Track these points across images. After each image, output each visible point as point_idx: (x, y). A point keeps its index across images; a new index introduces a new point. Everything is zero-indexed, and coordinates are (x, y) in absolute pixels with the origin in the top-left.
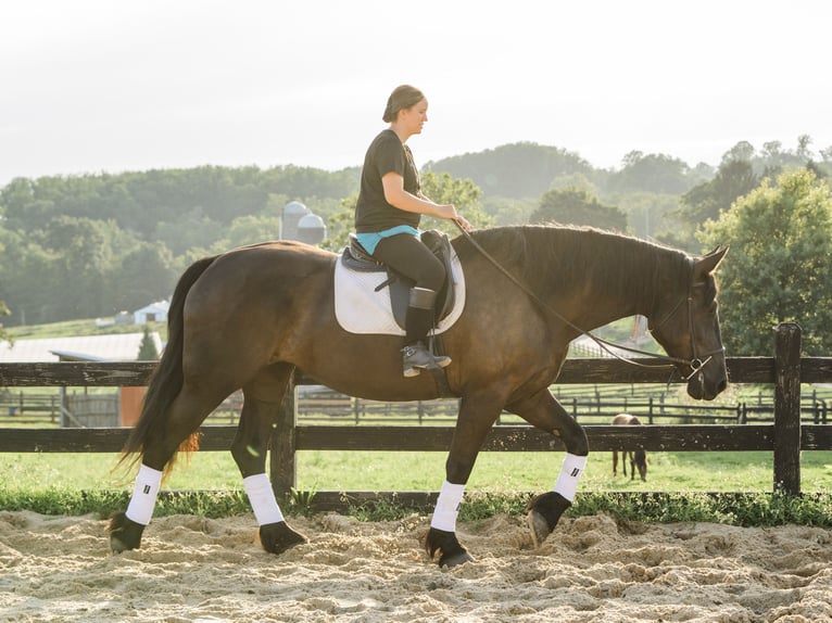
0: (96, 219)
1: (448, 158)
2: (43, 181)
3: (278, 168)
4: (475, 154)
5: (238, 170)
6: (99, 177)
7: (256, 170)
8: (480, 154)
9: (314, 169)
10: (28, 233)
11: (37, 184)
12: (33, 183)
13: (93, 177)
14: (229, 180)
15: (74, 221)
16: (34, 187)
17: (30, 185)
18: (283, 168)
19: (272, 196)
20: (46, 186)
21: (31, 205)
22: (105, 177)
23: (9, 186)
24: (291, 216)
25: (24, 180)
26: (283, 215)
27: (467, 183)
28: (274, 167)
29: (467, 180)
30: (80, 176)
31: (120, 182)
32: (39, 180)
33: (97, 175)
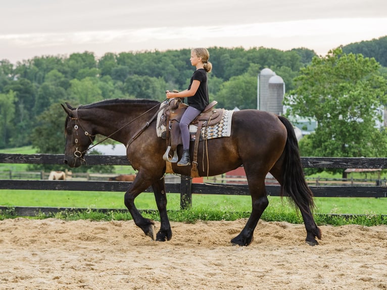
0: (152, 77)
2: (122, 54)
3: (255, 49)
4: (367, 41)
5: (232, 49)
6: (153, 53)
7: (242, 49)
8: (371, 41)
9: (276, 50)
10: (114, 84)
11: (119, 56)
12: (116, 56)
13: (150, 53)
14: (227, 55)
15: (141, 79)
16: (117, 58)
17: (115, 57)
18: (258, 49)
19: (252, 64)
20: (124, 58)
21: (115, 68)
22: (157, 53)
23: (103, 57)
24: (264, 76)
25: (111, 54)
26: (260, 76)
27: (372, 61)
28: (252, 48)
29: (373, 58)
30: (143, 52)
31: (165, 55)
32: (120, 54)
33: (152, 52)
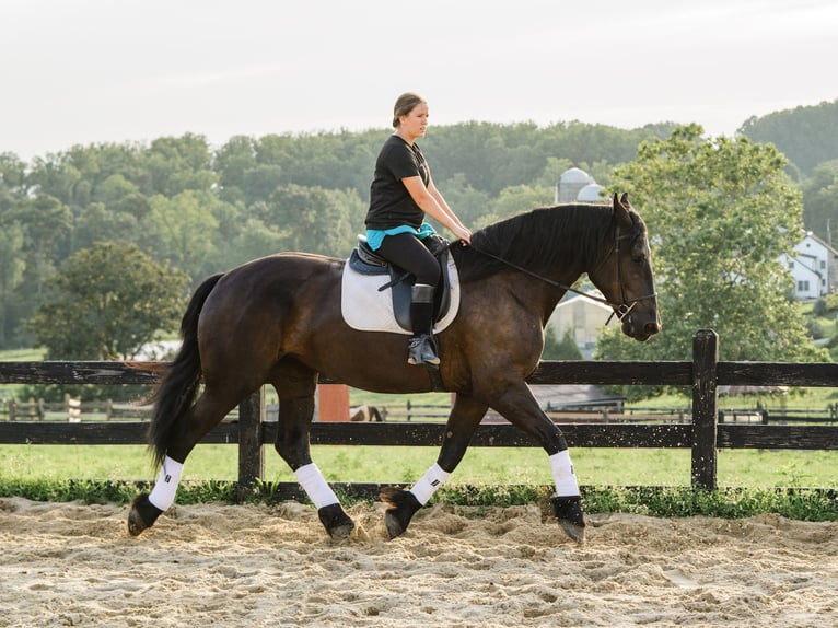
0: (332, 188)
1: (775, 113)
2: (268, 140)
3: (560, 125)
4: (809, 107)
5: (511, 127)
6: (337, 136)
7: (533, 127)
9: (606, 127)
10: (247, 206)
11: (260, 143)
12: (255, 143)
13: (330, 136)
14: (499, 139)
15: (304, 192)
16: (256, 148)
17: (252, 145)
18: (567, 126)
19: (551, 160)
20: (269, 148)
21: (252, 170)
22: (345, 136)
23: (226, 146)
24: (569, 185)
25: (244, 139)
26: (559, 185)
27: (768, 149)
28: (555, 124)
29: (770, 145)
30: (315, 134)
31: (362, 142)
32: (262, 139)
33: (334, 133)
